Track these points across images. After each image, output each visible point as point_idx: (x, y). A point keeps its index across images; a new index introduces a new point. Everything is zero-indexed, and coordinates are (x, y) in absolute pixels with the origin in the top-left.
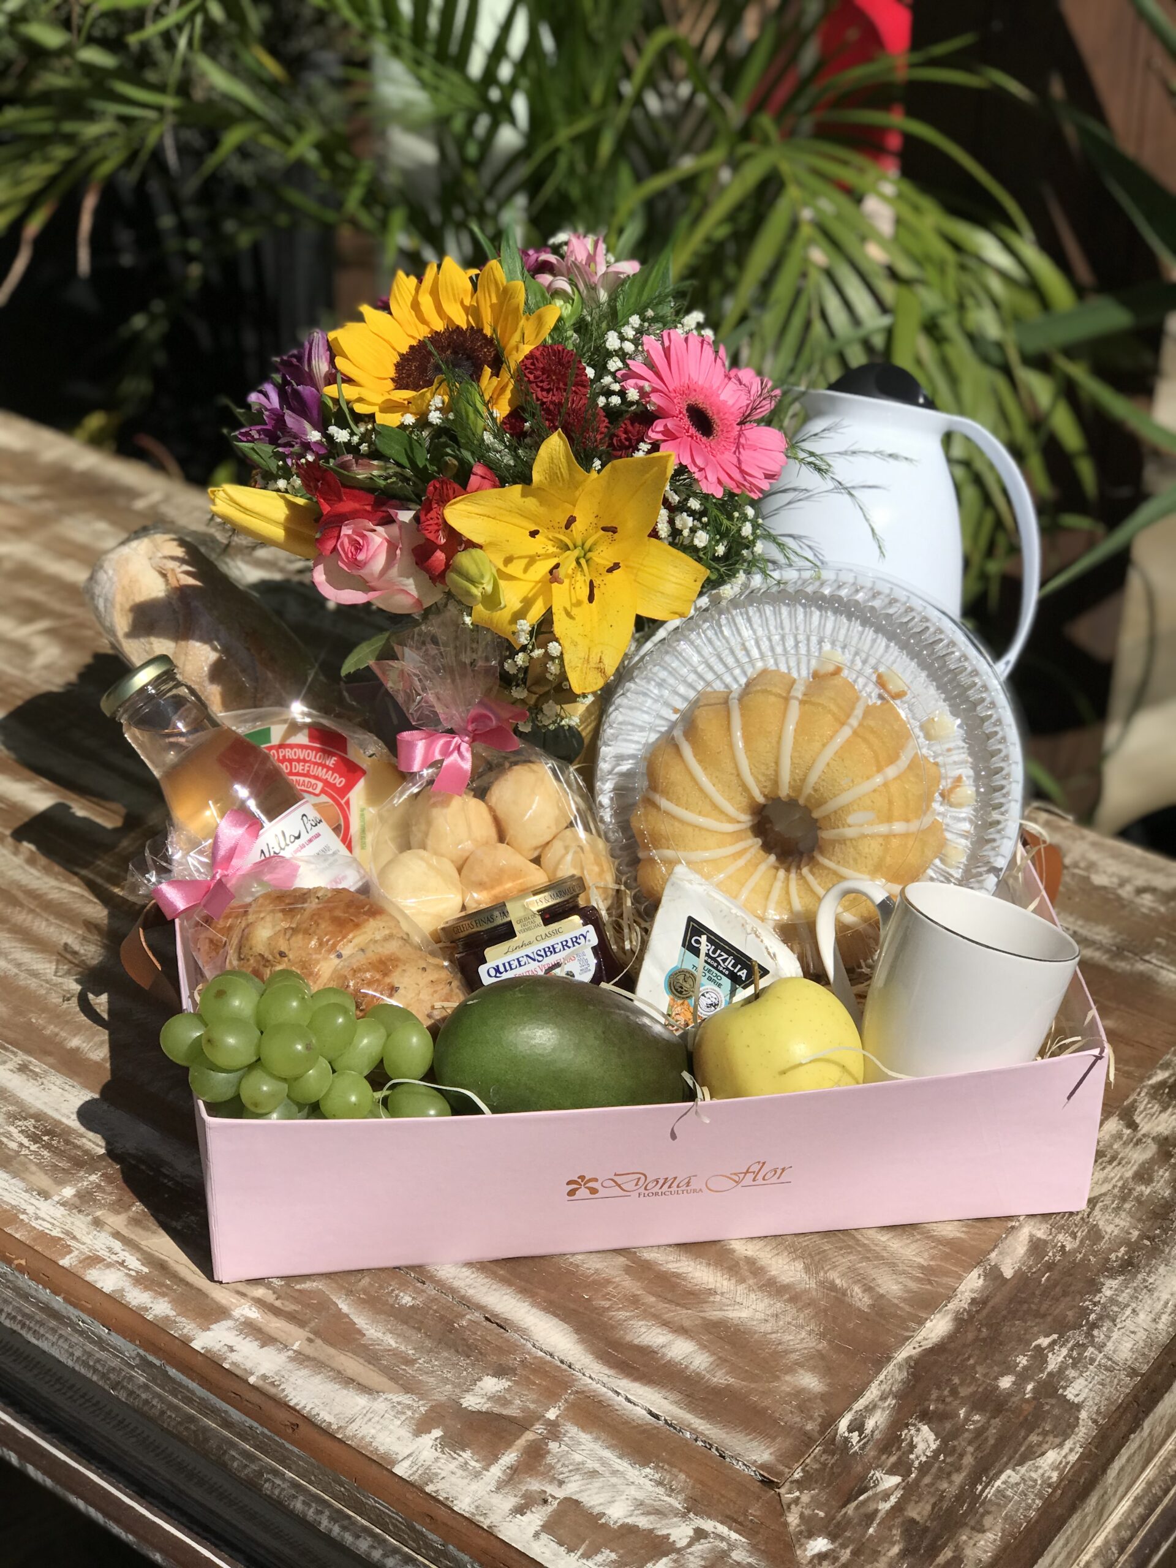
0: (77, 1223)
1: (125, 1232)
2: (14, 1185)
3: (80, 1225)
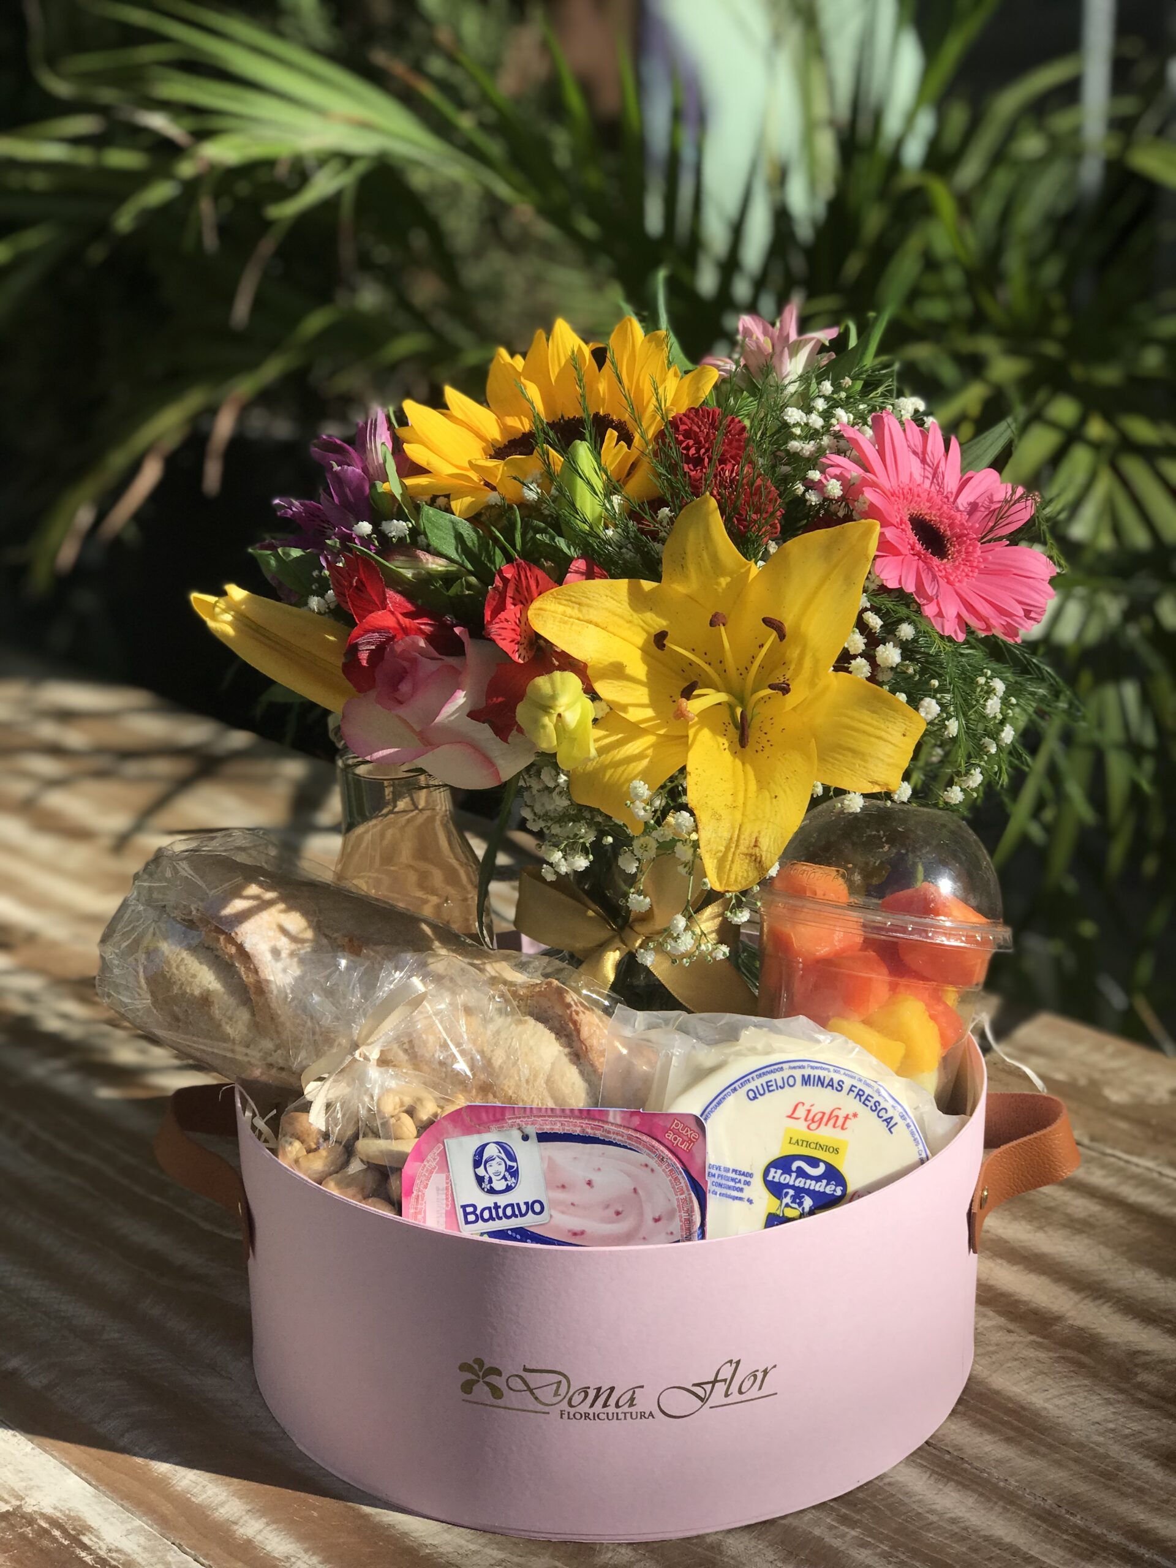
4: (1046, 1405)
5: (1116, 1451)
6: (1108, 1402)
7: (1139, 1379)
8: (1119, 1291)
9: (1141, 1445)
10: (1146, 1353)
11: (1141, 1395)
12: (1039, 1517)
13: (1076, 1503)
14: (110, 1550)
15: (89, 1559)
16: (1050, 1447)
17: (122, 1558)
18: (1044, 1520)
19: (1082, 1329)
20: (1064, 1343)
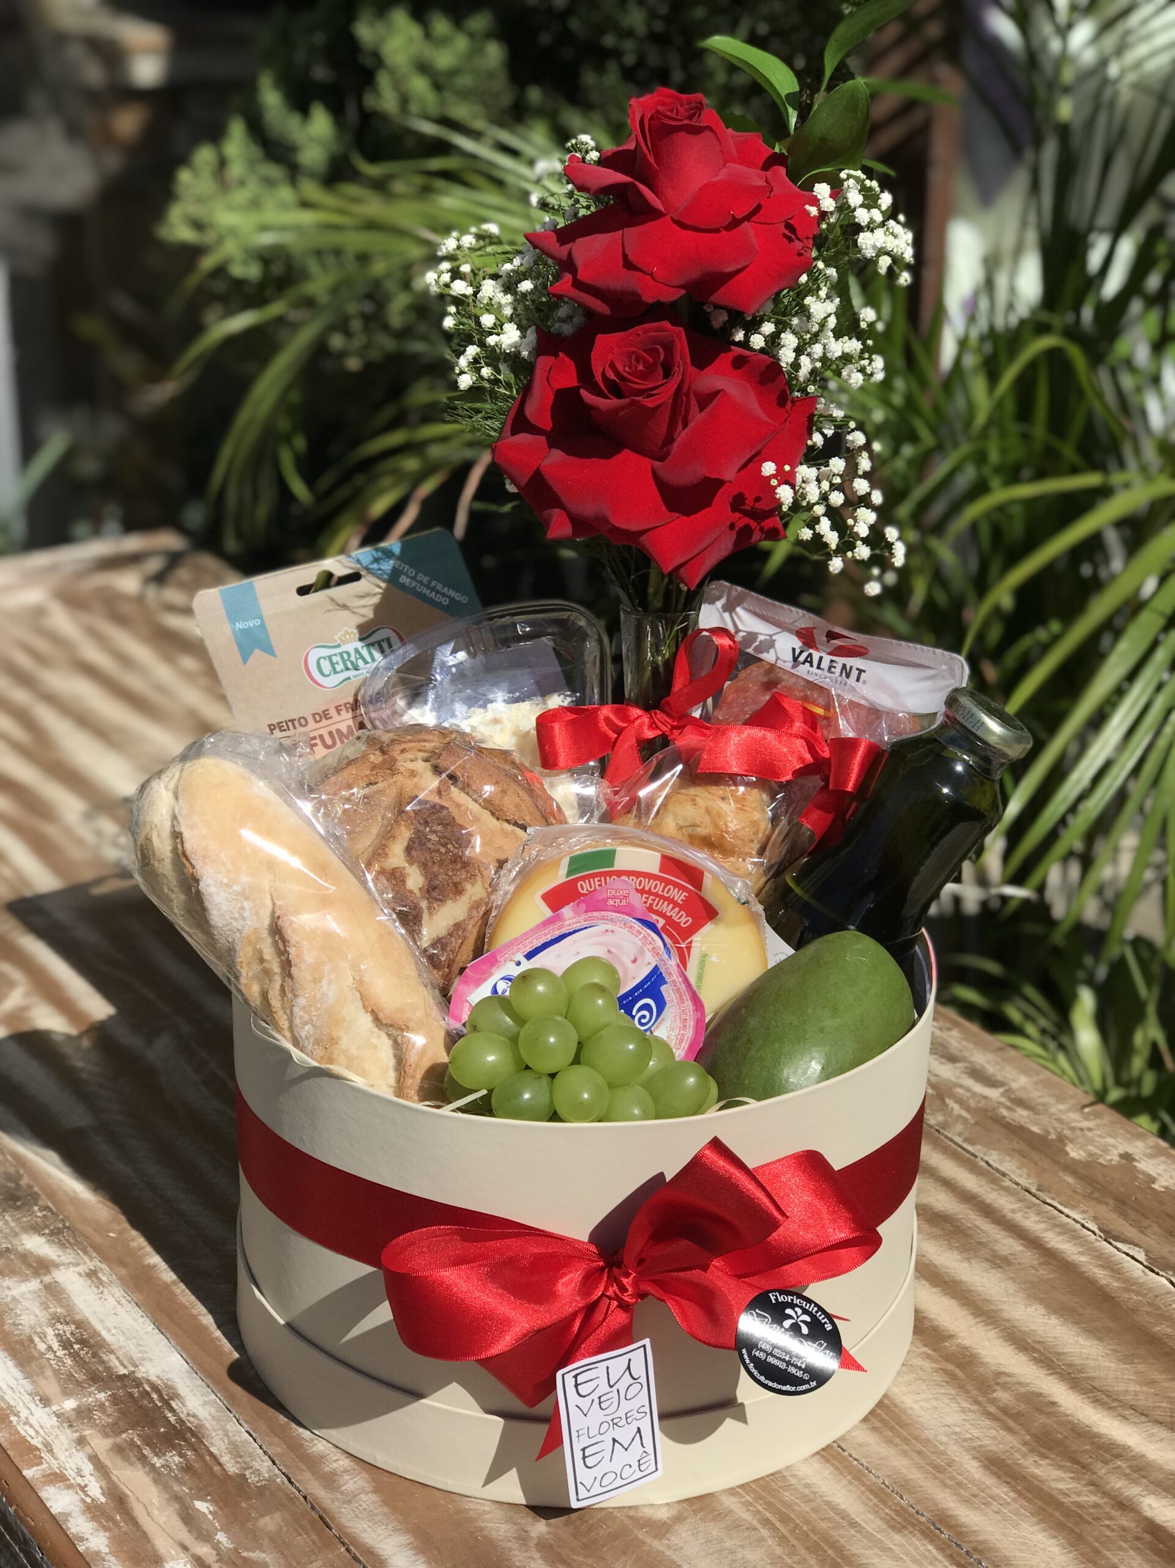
0: (62, 1438)
1: (103, 1457)
2: (22, 1386)
3: (63, 1440)
4: (915, 1406)
5: (955, 1452)
6: (963, 1410)
7: (995, 1395)
8: (1008, 1321)
9: (974, 1448)
10: (1009, 1375)
11: (992, 1409)
12: (872, 1492)
13: (906, 1486)
14: (188, 1415)
15: (172, 1419)
16: (905, 1440)
17: (196, 1422)
18: (876, 1495)
19: (966, 1348)
20: (948, 1358)
